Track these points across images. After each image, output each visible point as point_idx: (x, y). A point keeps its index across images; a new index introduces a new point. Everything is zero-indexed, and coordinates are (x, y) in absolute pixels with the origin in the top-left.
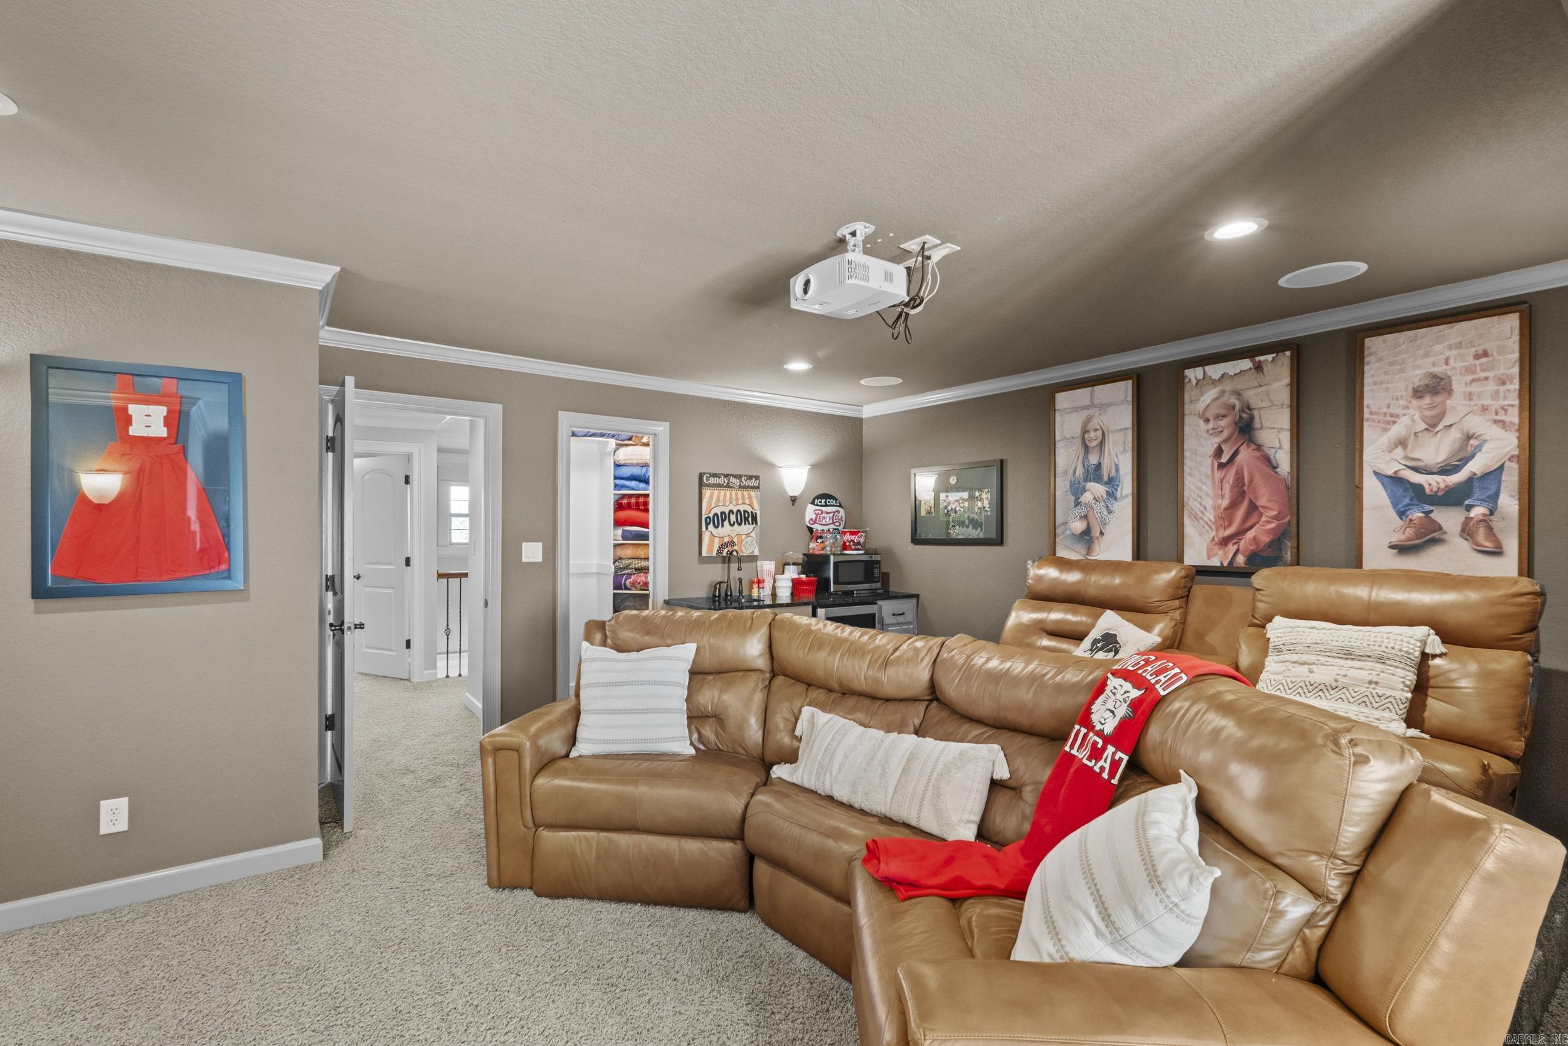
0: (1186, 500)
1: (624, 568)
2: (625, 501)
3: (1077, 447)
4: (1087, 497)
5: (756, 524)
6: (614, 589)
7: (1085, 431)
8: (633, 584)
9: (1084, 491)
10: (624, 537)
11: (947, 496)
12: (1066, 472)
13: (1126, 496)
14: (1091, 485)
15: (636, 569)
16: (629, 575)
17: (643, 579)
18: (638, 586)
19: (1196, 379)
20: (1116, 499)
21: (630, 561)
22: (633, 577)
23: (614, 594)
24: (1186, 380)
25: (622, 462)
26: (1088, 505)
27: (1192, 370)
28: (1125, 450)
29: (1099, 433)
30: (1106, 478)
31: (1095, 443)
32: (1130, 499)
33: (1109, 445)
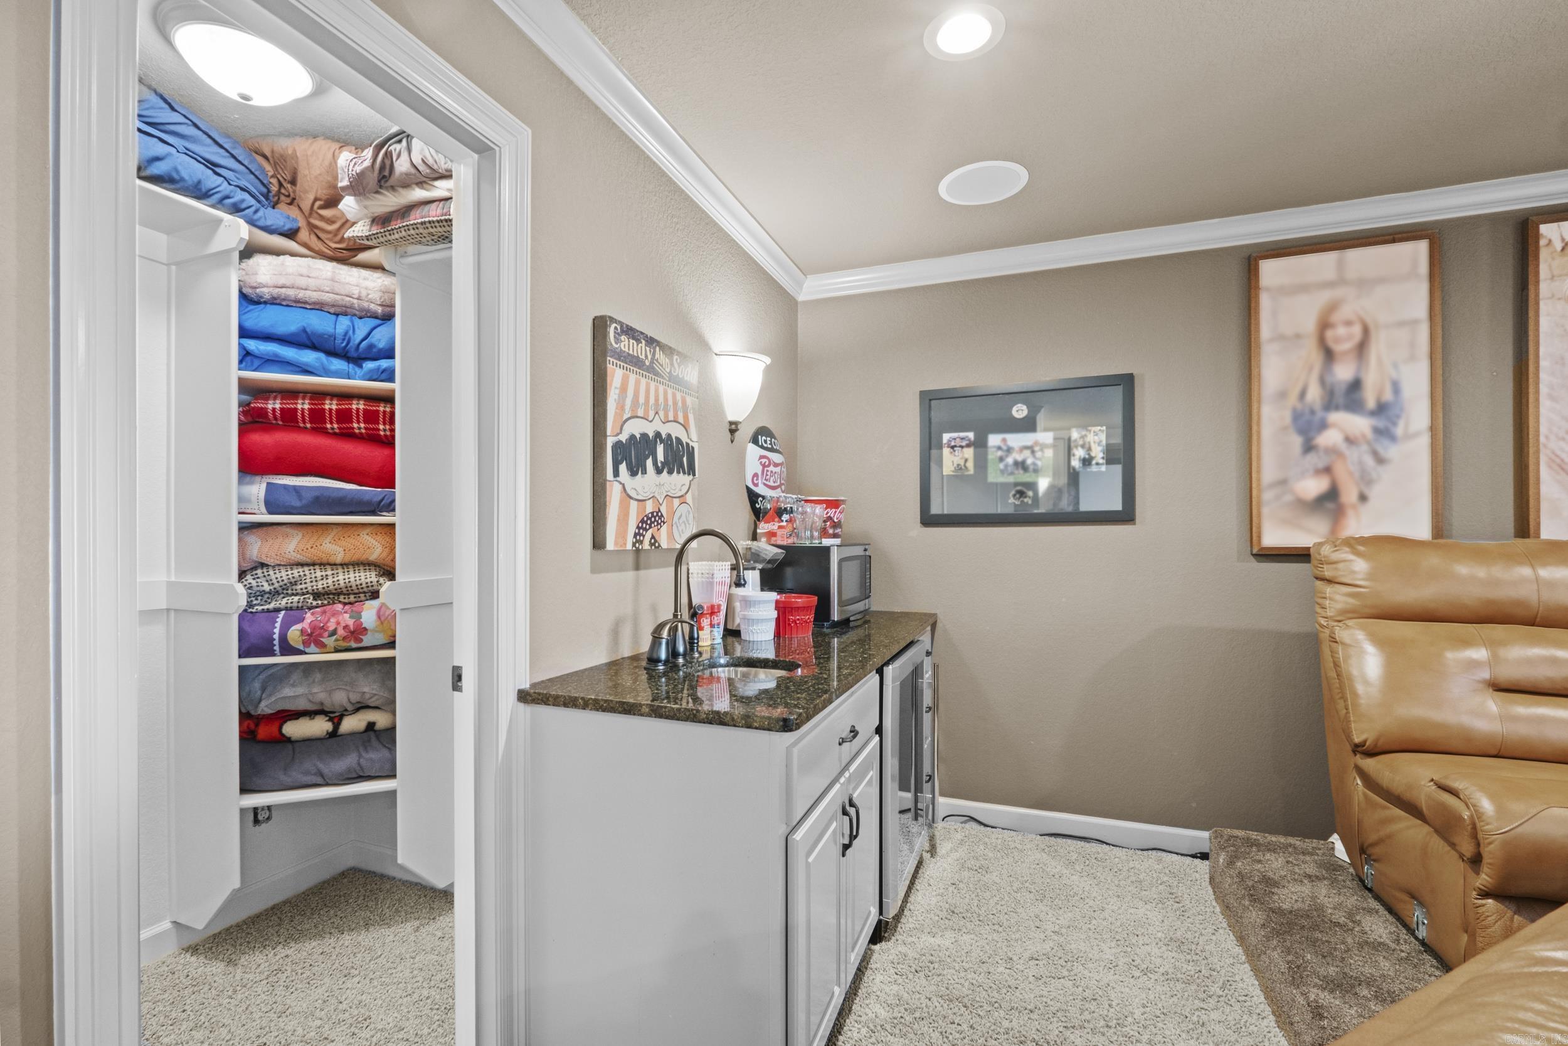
0: (1542, 439)
1: (274, 594)
2: (274, 405)
3: (1310, 352)
4: (1329, 438)
5: (694, 475)
6: (241, 656)
7: (1324, 325)
8: (314, 638)
9: (1323, 426)
10: (272, 506)
11: (1004, 440)
12: (1282, 395)
13: (1416, 435)
14: (1338, 417)
15: (317, 595)
16: (295, 614)
17: (347, 619)
18: (330, 642)
19: (1563, 239)
20: (1393, 438)
21: (296, 572)
22: (309, 617)
23: (242, 670)
24: (1542, 242)
25: (266, 292)
26: (1333, 451)
27: (1555, 224)
28: (1412, 358)
29: (1357, 330)
30: (1371, 403)
31: (1347, 346)
32: (1425, 440)
33: (1378, 348)
